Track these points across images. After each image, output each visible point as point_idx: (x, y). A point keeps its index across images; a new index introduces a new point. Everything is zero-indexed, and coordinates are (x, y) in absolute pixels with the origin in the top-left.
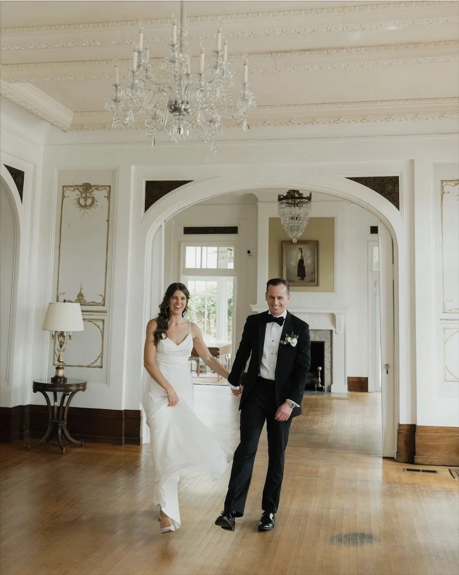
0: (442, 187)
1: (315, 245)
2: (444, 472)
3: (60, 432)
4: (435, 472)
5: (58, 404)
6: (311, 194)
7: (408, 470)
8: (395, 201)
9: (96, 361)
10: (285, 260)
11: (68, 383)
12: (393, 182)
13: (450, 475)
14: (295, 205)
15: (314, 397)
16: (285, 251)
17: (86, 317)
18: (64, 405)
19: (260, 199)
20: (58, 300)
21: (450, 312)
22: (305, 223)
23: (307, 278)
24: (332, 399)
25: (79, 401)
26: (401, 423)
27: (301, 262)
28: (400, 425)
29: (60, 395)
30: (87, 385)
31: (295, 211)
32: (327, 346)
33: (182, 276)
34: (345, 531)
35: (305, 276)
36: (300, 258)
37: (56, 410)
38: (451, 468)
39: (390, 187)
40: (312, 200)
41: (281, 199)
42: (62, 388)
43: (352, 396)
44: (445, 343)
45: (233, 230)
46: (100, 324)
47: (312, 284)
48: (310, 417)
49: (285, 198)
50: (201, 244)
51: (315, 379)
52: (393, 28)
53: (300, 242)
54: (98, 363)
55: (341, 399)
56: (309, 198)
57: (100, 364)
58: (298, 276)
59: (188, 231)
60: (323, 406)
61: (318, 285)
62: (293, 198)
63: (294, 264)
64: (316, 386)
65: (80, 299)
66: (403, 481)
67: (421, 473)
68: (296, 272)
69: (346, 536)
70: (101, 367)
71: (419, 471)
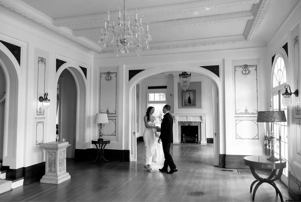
0: (235, 69)
1: (194, 92)
2: (236, 171)
3: (101, 157)
4: (232, 171)
5: (100, 148)
6: (191, 73)
7: (222, 170)
8: (218, 74)
9: (113, 133)
10: (183, 97)
11: (104, 141)
12: (217, 67)
13: (237, 172)
14: (185, 77)
15: (194, 145)
16: (183, 94)
17: (109, 118)
18: (103, 148)
19: (174, 76)
20: (100, 113)
21: (238, 114)
22: (189, 84)
23: (192, 103)
24: (201, 146)
25: (108, 147)
26: (220, 154)
27: (189, 98)
28: (220, 155)
29: (101, 145)
30: (110, 142)
31: (185, 79)
32: (199, 127)
33: (148, 104)
34: (194, 191)
35: (191, 103)
36: (189, 96)
37: (100, 150)
38: (238, 170)
39: (216, 69)
40: (191, 75)
41: (180, 75)
42: (101, 143)
43: (208, 145)
44: (236, 125)
45: (165, 87)
46: (115, 121)
47: (194, 105)
48: (191, 152)
49: (181, 75)
50: (154, 93)
51: (195, 139)
52: (208, 9)
53: (187, 91)
54: (114, 134)
55: (204, 146)
56: (190, 75)
57: (115, 134)
58: (188, 103)
59: (150, 88)
60: (198, 148)
61: (195, 106)
62: (184, 75)
63: (187, 98)
64: (195, 141)
65: (108, 112)
66: (220, 174)
67: (227, 171)
68: (187, 101)
69: (194, 193)
70: (115, 135)
71: (226, 170)
